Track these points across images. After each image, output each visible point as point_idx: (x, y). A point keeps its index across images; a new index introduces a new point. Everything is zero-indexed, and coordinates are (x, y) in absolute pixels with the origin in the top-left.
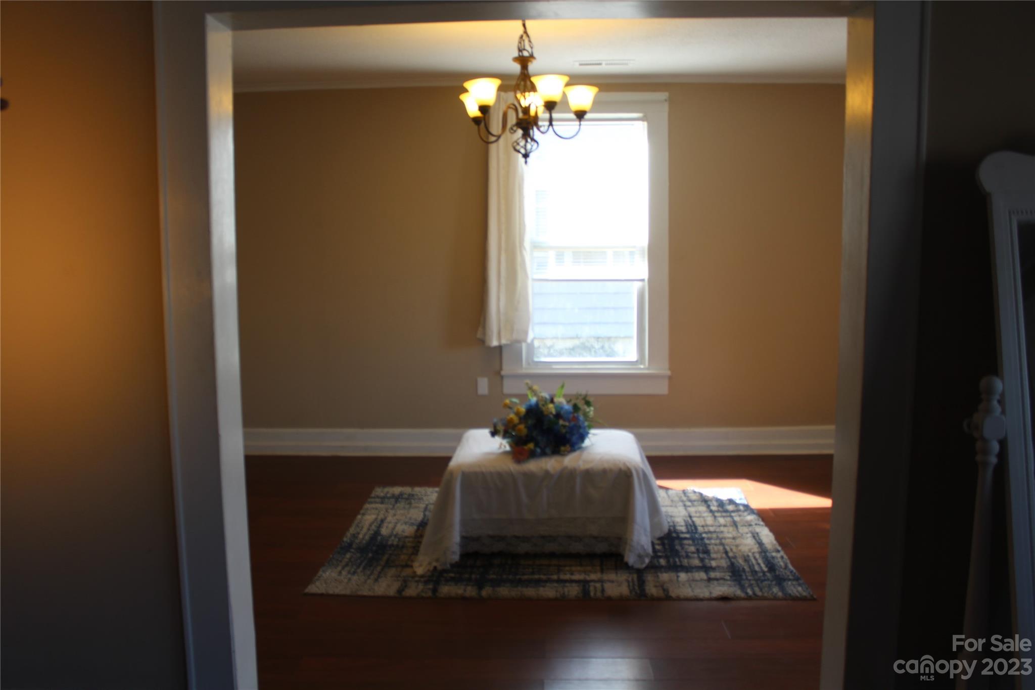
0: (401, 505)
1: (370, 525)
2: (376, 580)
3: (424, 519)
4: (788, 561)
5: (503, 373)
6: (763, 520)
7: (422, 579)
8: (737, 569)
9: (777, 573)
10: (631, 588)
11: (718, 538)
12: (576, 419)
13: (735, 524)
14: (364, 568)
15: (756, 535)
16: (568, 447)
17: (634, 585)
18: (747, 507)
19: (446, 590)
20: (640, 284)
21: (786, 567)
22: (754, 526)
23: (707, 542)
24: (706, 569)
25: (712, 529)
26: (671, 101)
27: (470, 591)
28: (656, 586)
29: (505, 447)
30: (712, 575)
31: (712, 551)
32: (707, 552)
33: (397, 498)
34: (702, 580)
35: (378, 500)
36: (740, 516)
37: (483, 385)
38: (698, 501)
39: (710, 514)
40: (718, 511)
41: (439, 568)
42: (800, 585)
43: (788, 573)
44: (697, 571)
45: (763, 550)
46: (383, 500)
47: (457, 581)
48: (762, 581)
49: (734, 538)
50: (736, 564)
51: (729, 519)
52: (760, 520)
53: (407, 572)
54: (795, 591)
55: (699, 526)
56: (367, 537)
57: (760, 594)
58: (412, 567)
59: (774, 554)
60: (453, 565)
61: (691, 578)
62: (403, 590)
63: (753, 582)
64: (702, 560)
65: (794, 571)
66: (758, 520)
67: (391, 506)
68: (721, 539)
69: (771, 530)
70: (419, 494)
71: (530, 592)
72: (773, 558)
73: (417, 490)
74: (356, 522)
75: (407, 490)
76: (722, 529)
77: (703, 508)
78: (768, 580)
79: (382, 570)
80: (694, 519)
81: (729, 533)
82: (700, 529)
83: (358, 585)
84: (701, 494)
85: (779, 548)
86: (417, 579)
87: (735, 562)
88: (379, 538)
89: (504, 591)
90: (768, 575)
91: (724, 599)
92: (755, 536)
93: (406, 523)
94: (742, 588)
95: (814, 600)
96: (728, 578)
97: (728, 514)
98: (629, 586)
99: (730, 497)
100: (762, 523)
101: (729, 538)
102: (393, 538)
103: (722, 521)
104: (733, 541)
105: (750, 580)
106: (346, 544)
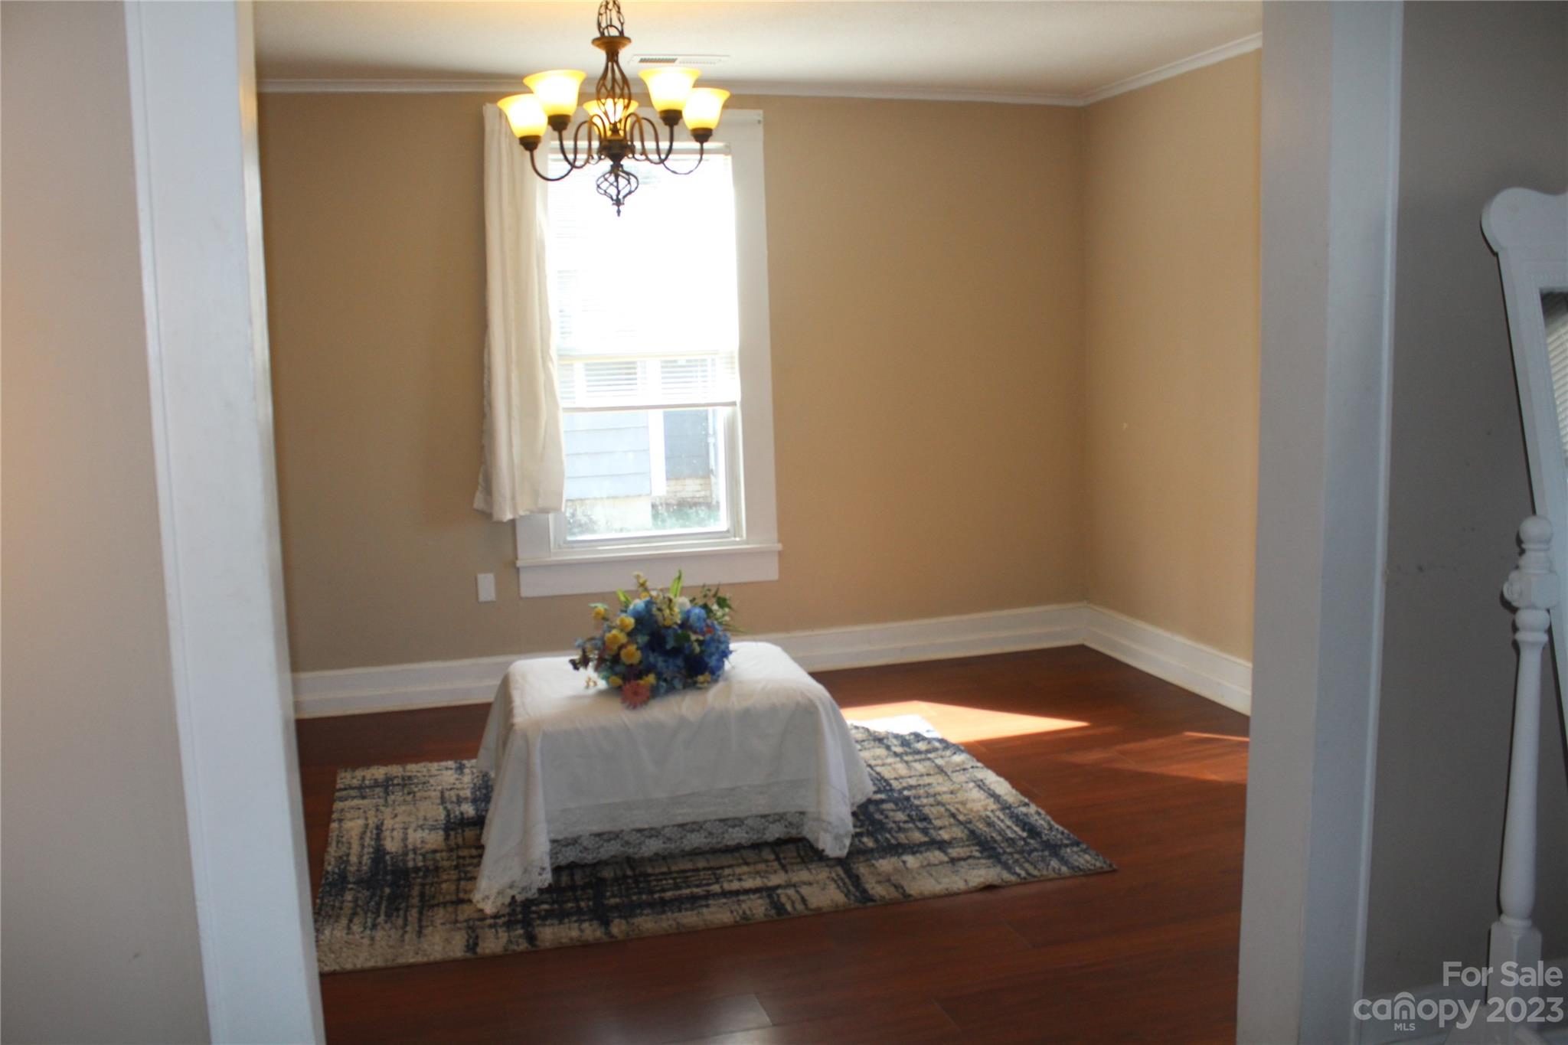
0: (397, 796)
1: (362, 838)
2: (420, 933)
3: (448, 815)
4: (1049, 818)
5: (519, 563)
6: (979, 760)
7: (500, 921)
8: (983, 838)
9: (1045, 838)
10: (845, 890)
11: (928, 796)
12: (711, 629)
13: (941, 770)
14: (388, 915)
15: (981, 783)
16: (707, 676)
17: (844, 884)
18: (946, 744)
19: (549, 934)
20: (727, 411)
21: (1051, 828)
22: (971, 770)
23: (917, 802)
24: (942, 845)
25: (913, 782)
26: (768, 125)
27: (591, 931)
28: (879, 882)
29: (595, 684)
30: (954, 852)
31: (931, 816)
32: (925, 819)
33: (387, 785)
34: (941, 863)
35: (353, 793)
36: (942, 757)
37: (487, 587)
38: (868, 740)
39: (898, 759)
40: (906, 754)
41: (519, 898)
42: (1085, 851)
43: (1059, 836)
44: (927, 850)
45: (1006, 807)
46: (362, 791)
47: (561, 916)
48: (1030, 852)
49: (952, 792)
50: (978, 832)
51: (928, 763)
52: (975, 760)
53: (466, 912)
54: (1082, 861)
55: (891, 779)
56: (366, 859)
57: (1035, 873)
58: (470, 901)
59: (1024, 809)
60: (541, 891)
61: (925, 863)
62: (476, 944)
63: (1016, 856)
64: (925, 831)
65: (1066, 831)
66: (973, 761)
67: (381, 801)
68: (935, 795)
69: (999, 773)
70: (419, 774)
71: (689, 918)
72: (1026, 815)
73: (412, 768)
74: (334, 835)
75: (395, 770)
76: (927, 780)
77: (881, 751)
78: (1036, 850)
79: (421, 913)
80: (878, 769)
81: (940, 785)
82: (895, 784)
83: (390, 947)
84: (867, 730)
85: (1026, 800)
86: (489, 921)
87: (975, 828)
88: (388, 857)
89: (647, 923)
90: (1032, 841)
91: (989, 888)
92: (981, 785)
93: (421, 827)
94: (1007, 867)
95: (1114, 871)
96: (977, 854)
97: (923, 756)
98: (839, 887)
99: (912, 731)
100: (979, 764)
101: (945, 793)
102: (411, 856)
103: (919, 767)
104: (953, 796)
105: (1011, 854)
106: (336, 876)
